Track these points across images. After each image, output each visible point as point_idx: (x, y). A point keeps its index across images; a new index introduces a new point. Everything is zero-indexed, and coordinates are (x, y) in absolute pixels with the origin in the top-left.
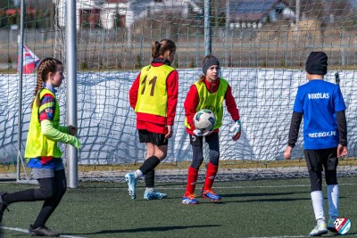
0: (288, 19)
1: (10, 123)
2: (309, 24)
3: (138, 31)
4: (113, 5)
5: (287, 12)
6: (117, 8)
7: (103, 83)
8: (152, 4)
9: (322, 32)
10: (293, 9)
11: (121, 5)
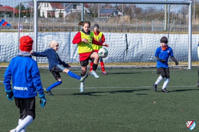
0: (120, 16)
1: (15, 49)
2: (127, 17)
3: (67, 18)
4: (59, 10)
5: (119, 13)
6: (61, 11)
7: (46, 36)
8: (73, 9)
9: (131, 20)
10: (121, 12)
11: (62, 10)
